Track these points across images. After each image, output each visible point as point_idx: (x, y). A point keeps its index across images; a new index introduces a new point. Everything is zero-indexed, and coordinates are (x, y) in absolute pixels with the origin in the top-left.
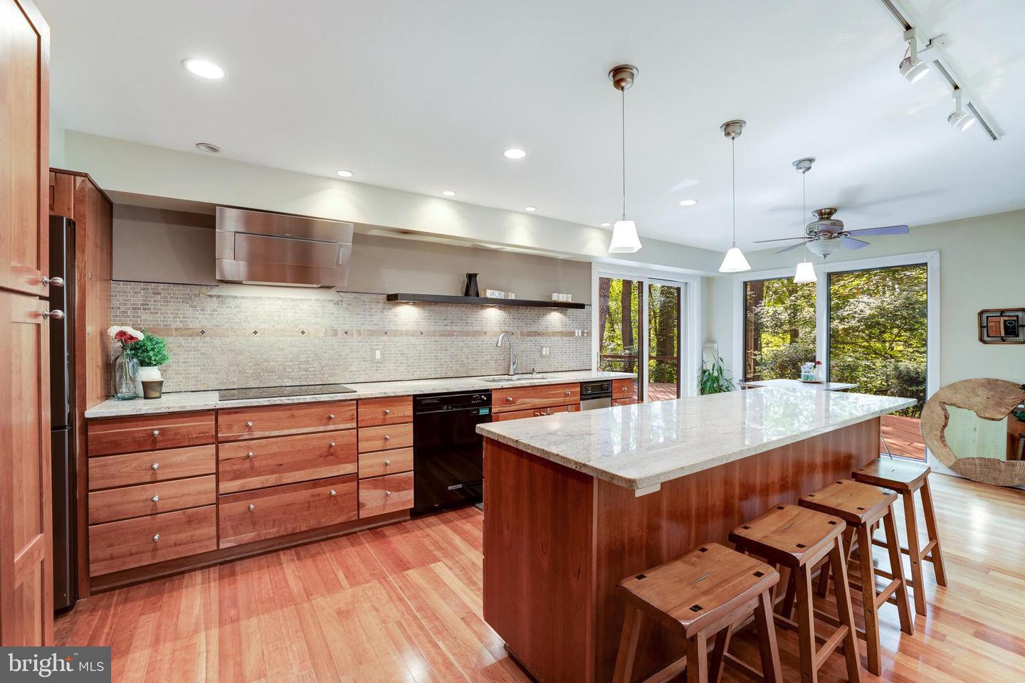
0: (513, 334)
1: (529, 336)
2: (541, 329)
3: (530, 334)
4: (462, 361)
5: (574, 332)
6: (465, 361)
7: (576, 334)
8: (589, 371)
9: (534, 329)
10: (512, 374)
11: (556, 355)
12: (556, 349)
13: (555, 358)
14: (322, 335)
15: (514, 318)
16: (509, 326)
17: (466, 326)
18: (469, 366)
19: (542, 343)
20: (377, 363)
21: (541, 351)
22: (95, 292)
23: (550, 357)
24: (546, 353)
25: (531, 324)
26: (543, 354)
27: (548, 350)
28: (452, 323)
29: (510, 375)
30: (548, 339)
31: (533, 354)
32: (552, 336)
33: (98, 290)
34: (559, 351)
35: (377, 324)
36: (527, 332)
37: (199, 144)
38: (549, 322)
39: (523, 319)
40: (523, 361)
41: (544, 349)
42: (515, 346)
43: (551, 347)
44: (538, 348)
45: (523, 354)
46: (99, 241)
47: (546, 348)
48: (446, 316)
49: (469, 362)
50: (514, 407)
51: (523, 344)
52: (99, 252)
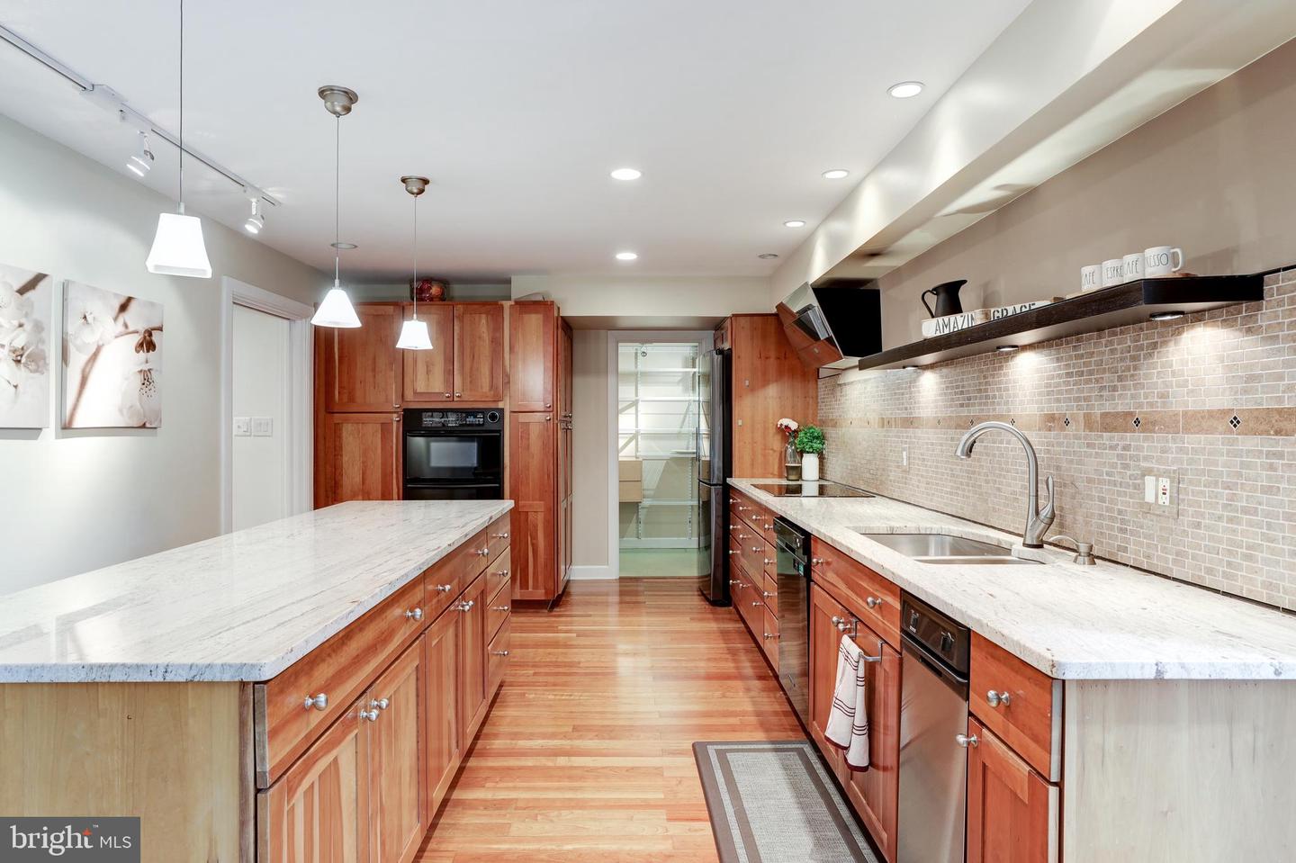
0: (1067, 422)
1: (1106, 430)
2: (1144, 402)
3: (1111, 423)
10: (1029, 542)
11: (1202, 515)
12: (1205, 486)
13: (1198, 525)
14: (876, 426)
15: (1069, 375)
16: (1058, 400)
17: (986, 404)
18: (989, 501)
19: (1146, 458)
20: (905, 471)
21: (1140, 488)
22: (761, 394)
23: (1176, 516)
24: (1157, 498)
25: (1114, 389)
26: (1146, 500)
27: (1168, 487)
28: (969, 399)
29: (1024, 545)
30: (1167, 441)
31: (1119, 493)
32: (1187, 430)
33: (772, 391)
34: (1216, 497)
35: (906, 409)
36: (1104, 415)
37: (762, 256)
38: (1173, 372)
39: (1091, 373)
40: (1092, 514)
41: (1150, 481)
42: (1072, 461)
43: (1177, 479)
44: (1133, 475)
45: (1091, 489)
46: (773, 354)
47: (1157, 480)
48: (963, 387)
49: (990, 491)
50: (825, 583)
51: (1091, 455)
52: (772, 361)
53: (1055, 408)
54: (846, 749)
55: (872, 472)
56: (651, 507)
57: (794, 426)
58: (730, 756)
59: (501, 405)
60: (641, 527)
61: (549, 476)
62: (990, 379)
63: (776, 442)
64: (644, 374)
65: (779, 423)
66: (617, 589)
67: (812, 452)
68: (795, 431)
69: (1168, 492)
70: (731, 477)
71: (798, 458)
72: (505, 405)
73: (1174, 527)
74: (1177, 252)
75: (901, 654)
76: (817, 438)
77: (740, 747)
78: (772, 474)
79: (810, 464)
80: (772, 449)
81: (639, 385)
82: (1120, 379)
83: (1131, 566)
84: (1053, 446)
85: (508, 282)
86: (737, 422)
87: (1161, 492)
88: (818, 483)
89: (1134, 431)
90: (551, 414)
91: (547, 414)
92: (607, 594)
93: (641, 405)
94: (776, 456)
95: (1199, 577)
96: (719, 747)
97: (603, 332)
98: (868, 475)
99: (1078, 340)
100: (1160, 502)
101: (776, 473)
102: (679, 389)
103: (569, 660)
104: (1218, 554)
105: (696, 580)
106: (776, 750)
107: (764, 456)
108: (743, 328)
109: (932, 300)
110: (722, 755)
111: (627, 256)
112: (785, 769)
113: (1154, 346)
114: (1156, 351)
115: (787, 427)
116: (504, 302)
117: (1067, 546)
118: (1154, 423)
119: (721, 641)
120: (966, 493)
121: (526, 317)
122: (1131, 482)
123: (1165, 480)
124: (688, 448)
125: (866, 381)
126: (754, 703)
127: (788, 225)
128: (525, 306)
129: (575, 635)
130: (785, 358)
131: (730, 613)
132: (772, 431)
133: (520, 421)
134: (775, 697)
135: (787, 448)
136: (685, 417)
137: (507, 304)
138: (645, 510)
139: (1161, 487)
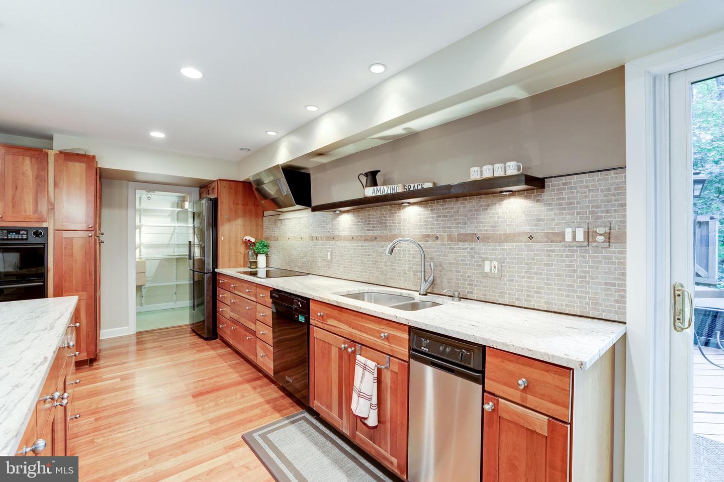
0: (437, 238)
1: (460, 241)
2: (481, 230)
3: (463, 238)
4: (382, 268)
5: (563, 234)
6: (385, 268)
7: (569, 237)
8: (624, 325)
9: (469, 230)
10: (422, 293)
11: (514, 276)
12: (515, 264)
13: (512, 281)
14: (308, 240)
15: (439, 217)
16: (432, 228)
17: (385, 230)
18: (388, 274)
19: (484, 253)
20: (329, 262)
21: (481, 266)
22: (234, 223)
23: (500, 277)
24: (491, 270)
25: (466, 223)
26: (485, 271)
27: (496, 265)
28: (374, 227)
29: (420, 294)
30: (496, 246)
31: (468, 269)
32: (506, 241)
33: (240, 221)
34: (521, 269)
35: (329, 232)
36: (459, 235)
37: (242, 149)
38: (499, 217)
39: (452, 216)
40: (452, 278)
41: (487, 263)
42: (440, 255)
43: (501, 261)
44: (476, 261)
45: (452, 267)
46: (240, 202)
47: (491, 262)
48: (369, 221)
49: (388, 270)
50: (326, 325)
51: (452, 252)
52: (240, 206)
53: (429, 232)
54: (366, 419)
55: (304, 263)
56: (150, 287)
57: (253, 240)
58: (269, 436)
59: (44, 225)
60: (143, 299)
61: (90, 275)
62: (388, 218)
63: (242, 249)
64: (145, 210)
65: (244, 239)
66: (135, 340)
67: (263, 254)
68: (254, 243)
69: (497, 268)
70: (217, 268)
71: (255, 257)
72: (50, 225)
73: (499, 282)
74: (520, 165)
75: (408, 363)
76: (266, 246)
77: (272, 428)
78: (240, 265)
79: (261, 259)
80: (240, 253)
81: (142, 217)
82: (468, 219)
83: (475, 300)
84: (429, 249)
85: (51, 138)
86: (221, 238)
87: (493, 267)
88: (265, 269)
89: (477, 242)
90: (93, 232)
91: (90, 232)
92: (127, 346)
93: (143, 228)
94: (242, 256)
95: (512, 302)
96: (260, 432)
97: (125, 182)
98: (301, 264)
99: (444, 202)
100: (493, 272)
101: (242, 264)
102: (169, 219)
103: (122, 400)
104: (522, 292)
105: (189, 327)
106: (293, 422)
107: (236, 256)
108: (224, 187)
109: (364, 179)
110: (263, 436)
111: (158, 135)
112: (304, 433)
113: (488, 205)
114: (489, 208)
115: (249, 241)
116: (49, 151)
117: (437, 293)
118: (488, 238)
119: (222, 362)
120: (372, 271)
121: (70, 164)
122: (475, 264)
123: (495, 262)
124: (174, 253)
125: (299, 218)
126: (263, 396)
127: (268, 133)
128: (68, 156)
129: (119, 379)
130: (247, 205)
131: (217, 343)
132: (240, 242)
133: (64, 236)
134: (271, 389)
135: (249, 252)
136: (172, 236)
137: (51, 154)
138: (146, 289)
139: (493, 265)
